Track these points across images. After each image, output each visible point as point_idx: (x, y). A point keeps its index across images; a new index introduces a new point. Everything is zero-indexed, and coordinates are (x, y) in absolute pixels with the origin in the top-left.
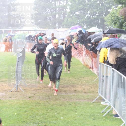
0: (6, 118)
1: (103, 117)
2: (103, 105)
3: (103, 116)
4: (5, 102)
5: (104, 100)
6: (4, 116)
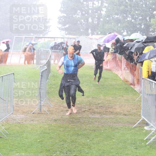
0: (26, 146)
1: (147, 145)
2: (147, 131)
4: (26, 127)
6: (24, 143)
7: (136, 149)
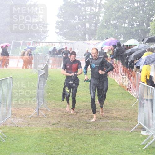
0: (24, 149)
1: (143, 150)
3: (144, 148)
5: (144, 130)
6: (21, 147)
7: (133, 153)
